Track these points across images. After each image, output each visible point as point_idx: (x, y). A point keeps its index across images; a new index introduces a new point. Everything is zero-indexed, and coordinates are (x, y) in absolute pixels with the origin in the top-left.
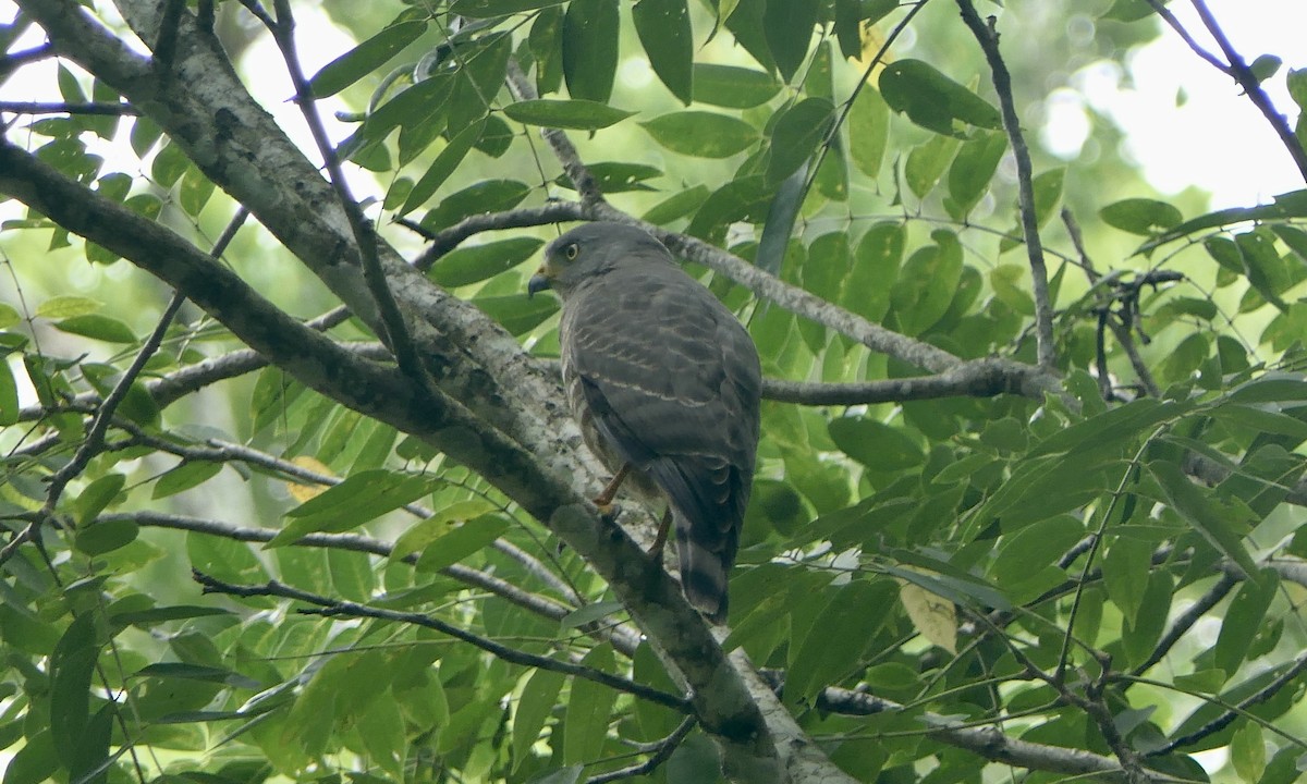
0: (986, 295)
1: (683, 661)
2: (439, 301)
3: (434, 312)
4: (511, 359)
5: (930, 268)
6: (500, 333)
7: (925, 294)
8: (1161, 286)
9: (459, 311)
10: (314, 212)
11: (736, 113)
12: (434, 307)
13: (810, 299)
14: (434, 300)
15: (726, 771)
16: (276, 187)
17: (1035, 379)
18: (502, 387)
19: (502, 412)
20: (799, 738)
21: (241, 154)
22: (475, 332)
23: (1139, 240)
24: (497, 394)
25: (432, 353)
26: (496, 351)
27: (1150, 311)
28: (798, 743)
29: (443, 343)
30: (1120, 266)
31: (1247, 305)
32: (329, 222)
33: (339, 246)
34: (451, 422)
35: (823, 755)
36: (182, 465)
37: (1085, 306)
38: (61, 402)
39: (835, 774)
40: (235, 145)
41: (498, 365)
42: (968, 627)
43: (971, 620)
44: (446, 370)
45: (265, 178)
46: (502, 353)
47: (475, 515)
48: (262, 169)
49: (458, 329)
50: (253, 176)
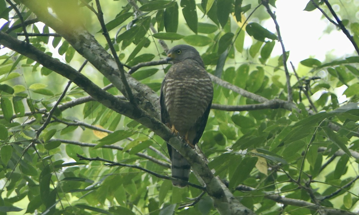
0: (270, 83)
1: (203, 177)
2: (137, 84)
3: (136, 87)
4: (156, 99)
5: (256, 76)
6: (153, 92)
7: (255, 83)
8: (316, 80)
9: (143, 87)
10: (106, 62)
11: (206, 35)
12: (136, 86)
13: (229, 84)
14: (136, 84)
15: (215, 206)
16: (96, 55)
17: (287, 105)
18: (154, 106)
19: (155, 113)
20: (233, 197)
21: (87, 47)
22: (147, 92)
23: (310, 69)
24: (153, 108)
25: (137, 98)
26: (152, 97)
27: (313, 87)
28: (232, 198)
29: (139, 95)
30: (305, 75)
31: (338, 86)
32: (109, 64)
33: (112, 70)
34: (143, 116)
35: (238, 201)
36: (67, 127)
37: (297, 86)
38: (36, 111)
39: (242, 206)
40: (85, 44)
41: (153, 101)
42: (270, 169)
43: (270, 167)
44: (140, 102)
45: (93, 53)
46: (154, 98)
47: (144, 140)
48: (92, 51)
49: (142, 91)
50: (90, 53)
